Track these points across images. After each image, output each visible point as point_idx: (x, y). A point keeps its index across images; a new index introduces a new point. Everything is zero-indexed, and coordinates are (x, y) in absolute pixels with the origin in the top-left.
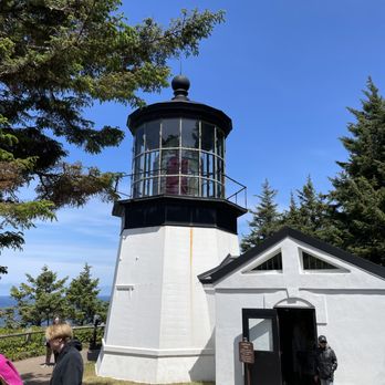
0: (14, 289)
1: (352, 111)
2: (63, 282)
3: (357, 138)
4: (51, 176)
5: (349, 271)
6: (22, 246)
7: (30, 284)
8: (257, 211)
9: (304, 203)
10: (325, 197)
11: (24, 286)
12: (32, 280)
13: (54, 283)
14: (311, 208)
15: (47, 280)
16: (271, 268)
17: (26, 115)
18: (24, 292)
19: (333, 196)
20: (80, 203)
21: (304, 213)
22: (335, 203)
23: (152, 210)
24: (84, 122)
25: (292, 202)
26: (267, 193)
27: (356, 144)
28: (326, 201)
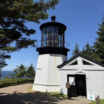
0: (14, 69)
1: (99, 24)
2: (26, 68)
3: (101, 32)
4: (19, 41)
5: (95, 65)
6: (10, 58)
7: (18, 68)
8: (74, 51)
9: (86, 49)
10: (92, 47)
11: (17, 69)
12: (19, 67)
13: (24, 68)
14: (88, 50)
15: (22, 67)
16: (75, 64)
17: (12, 25)
18: (17, 70)
19: (94, 47)
20: (26, 48)
21: (87, 51)
22: (94, 48)
23: (46, 50)
24: (26, 27)
25: (84, 48)
26: (77, 46)
27: (100, 33)
28: (92, 48)
